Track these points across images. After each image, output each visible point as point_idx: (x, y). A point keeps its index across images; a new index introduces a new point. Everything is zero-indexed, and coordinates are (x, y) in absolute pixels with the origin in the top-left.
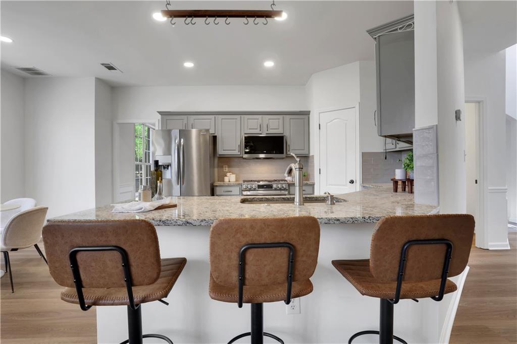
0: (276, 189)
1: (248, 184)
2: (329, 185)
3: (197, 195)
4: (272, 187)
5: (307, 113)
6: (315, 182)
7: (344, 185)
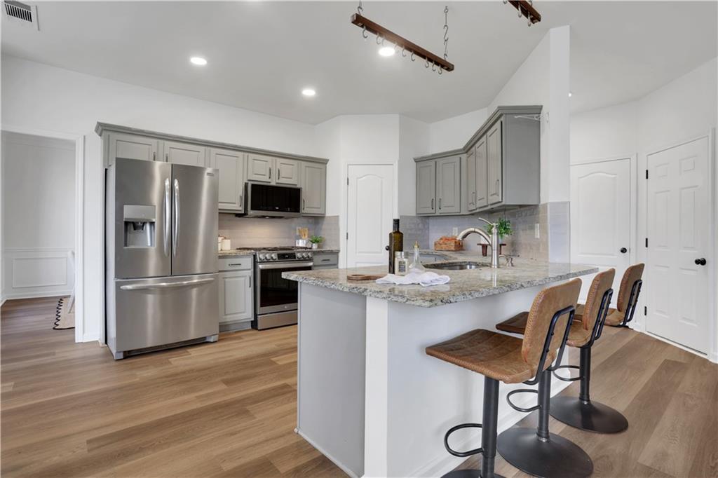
0: (300, 260)
1: (266, 253)
2: (360, 252)
3: (199, 272)
4: (295, 257)
5: (324, 162)
6: (341, 249)
7: (377, 252)
